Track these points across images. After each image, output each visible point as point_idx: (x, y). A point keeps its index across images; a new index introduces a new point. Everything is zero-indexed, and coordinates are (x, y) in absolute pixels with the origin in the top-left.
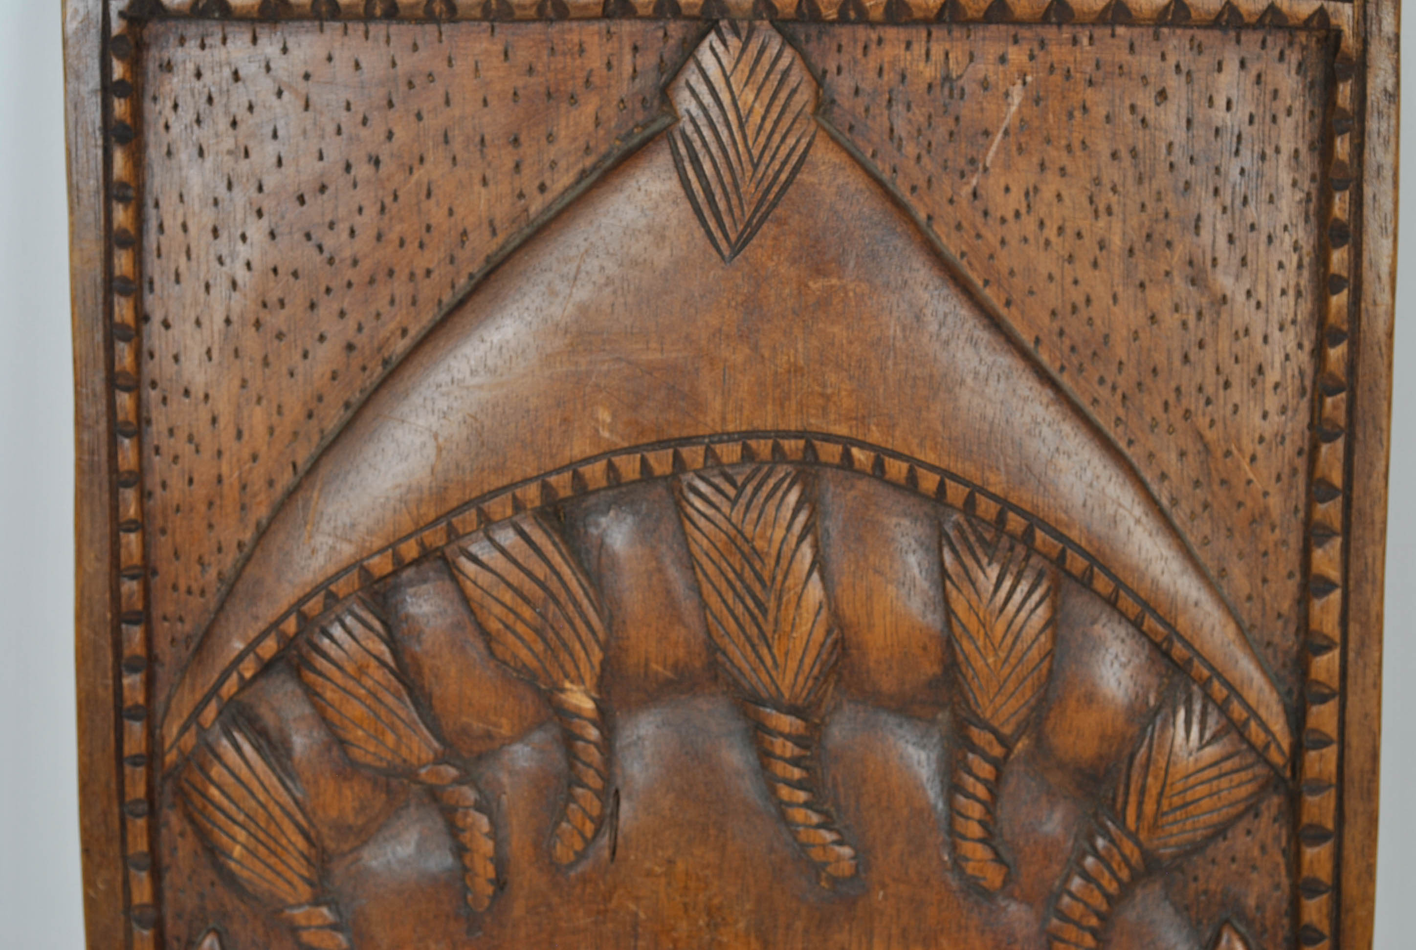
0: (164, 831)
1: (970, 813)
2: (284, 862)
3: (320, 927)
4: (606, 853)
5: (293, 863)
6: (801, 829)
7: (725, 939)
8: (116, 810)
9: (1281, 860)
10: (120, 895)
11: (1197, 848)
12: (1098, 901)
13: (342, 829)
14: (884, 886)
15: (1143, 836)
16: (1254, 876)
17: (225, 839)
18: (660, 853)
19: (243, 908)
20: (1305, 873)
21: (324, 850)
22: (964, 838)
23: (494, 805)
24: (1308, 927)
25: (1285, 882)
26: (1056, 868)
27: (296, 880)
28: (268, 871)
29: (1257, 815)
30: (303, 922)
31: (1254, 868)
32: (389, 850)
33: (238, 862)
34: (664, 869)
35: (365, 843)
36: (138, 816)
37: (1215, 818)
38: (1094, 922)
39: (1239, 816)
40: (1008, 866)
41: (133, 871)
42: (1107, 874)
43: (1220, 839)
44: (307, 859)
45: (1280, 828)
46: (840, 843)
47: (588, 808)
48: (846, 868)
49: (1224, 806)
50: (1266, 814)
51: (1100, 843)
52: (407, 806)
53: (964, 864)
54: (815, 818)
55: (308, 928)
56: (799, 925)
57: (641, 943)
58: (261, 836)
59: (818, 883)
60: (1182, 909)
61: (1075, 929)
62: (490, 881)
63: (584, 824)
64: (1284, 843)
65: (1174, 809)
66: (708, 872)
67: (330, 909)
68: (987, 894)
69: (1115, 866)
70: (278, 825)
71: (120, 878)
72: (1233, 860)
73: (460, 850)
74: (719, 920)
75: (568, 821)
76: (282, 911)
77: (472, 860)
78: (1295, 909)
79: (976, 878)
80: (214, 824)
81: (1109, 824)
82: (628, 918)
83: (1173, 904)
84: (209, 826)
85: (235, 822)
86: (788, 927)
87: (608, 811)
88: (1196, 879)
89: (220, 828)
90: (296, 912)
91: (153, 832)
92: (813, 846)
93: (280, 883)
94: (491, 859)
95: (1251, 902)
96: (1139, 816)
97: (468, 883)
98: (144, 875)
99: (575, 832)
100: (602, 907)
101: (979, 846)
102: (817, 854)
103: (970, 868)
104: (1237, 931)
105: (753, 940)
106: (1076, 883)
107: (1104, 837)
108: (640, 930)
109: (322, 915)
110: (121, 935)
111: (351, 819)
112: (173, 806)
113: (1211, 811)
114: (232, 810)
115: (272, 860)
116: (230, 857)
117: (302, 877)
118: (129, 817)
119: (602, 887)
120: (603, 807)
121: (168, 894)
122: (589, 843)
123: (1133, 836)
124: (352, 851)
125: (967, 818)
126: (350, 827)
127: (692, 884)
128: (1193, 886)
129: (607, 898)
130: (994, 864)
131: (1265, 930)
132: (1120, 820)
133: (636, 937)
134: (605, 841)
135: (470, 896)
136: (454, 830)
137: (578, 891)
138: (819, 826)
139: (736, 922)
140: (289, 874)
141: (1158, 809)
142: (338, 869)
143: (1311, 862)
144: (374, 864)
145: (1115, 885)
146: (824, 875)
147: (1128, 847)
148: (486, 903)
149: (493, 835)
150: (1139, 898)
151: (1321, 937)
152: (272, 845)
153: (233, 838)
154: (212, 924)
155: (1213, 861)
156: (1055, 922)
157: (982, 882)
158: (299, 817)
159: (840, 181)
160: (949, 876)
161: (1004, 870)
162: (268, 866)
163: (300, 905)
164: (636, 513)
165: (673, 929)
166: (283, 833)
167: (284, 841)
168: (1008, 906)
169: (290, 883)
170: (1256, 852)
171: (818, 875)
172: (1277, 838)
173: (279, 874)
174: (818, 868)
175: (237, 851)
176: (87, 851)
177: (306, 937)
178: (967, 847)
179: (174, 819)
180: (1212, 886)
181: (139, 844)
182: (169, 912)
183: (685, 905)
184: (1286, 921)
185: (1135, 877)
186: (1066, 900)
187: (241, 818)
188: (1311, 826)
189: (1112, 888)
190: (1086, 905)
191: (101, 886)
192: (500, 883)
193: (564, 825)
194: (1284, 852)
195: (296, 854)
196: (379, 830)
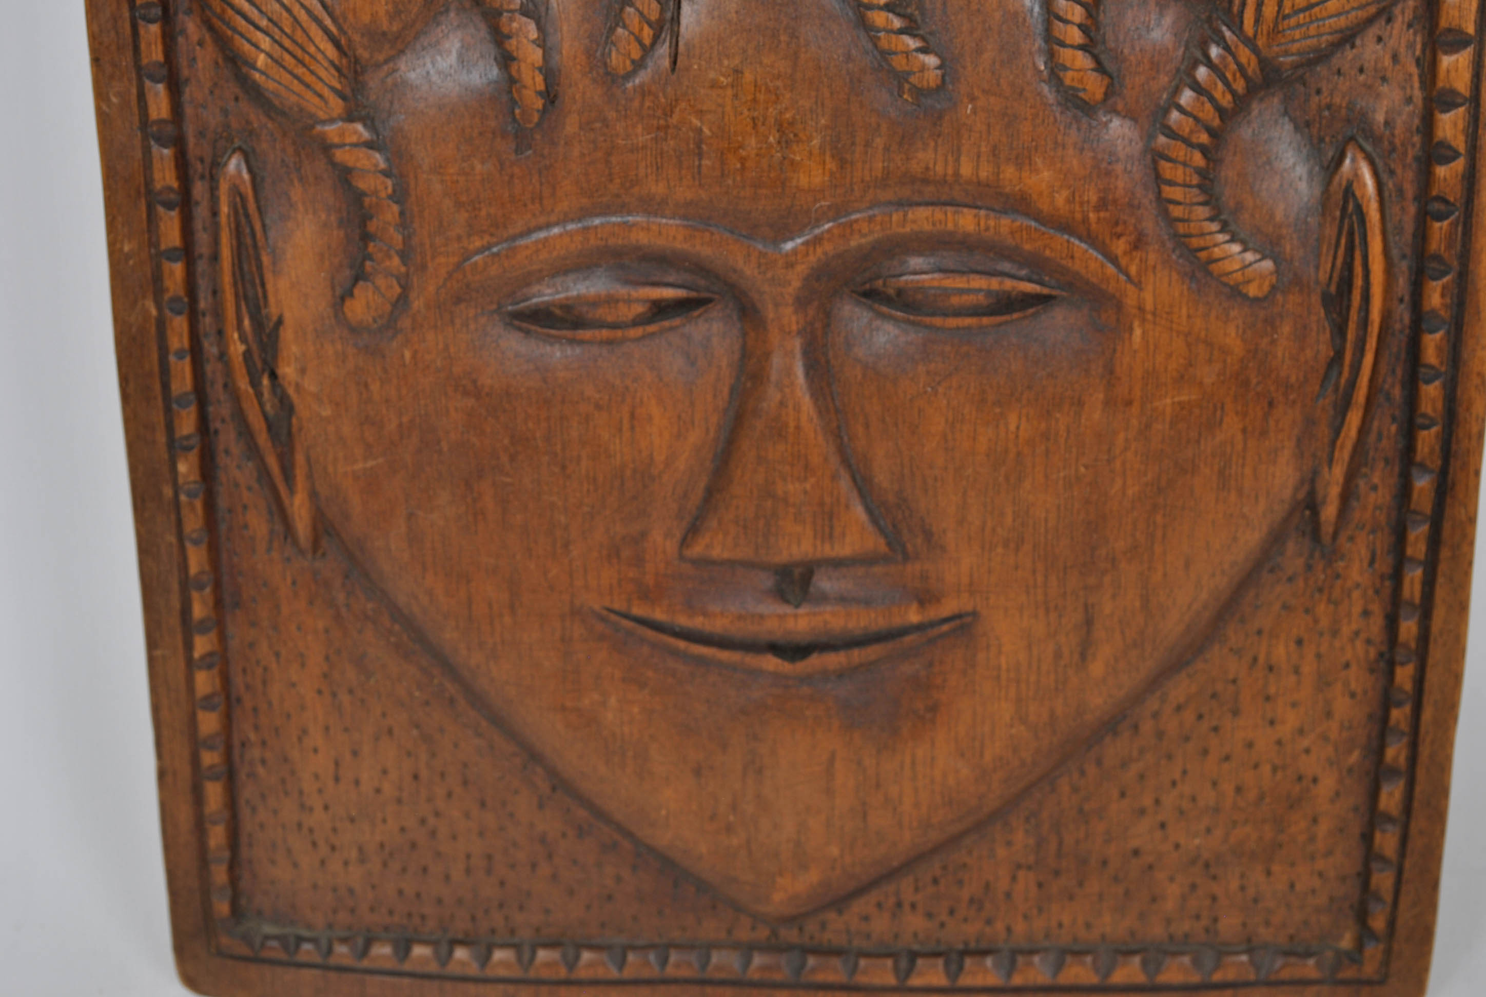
0: (181, 40)
1: (1069, 17)
2: (312, 72)
3: (355, 145)
4: (666, 63)
5: (323, 74)
6: (882, 34)
7: (798, 158)
8: (126, 14)
9: (1414, 70)
10: (135, 110)
11: (1321, 56)
12: (1208, 113)
13: (376, 36)
14: (973, 99)
15: (1260, 43)
16: (1384, 89)
17: (247, 47)
18: (726, 62)
19: (270, 125)
20: (1440, 84)
21: (357, 61)
22: (1062, 44)
23: (542, 9)
24: (1443, 144)
25: (1418, 94)
26: (1164, 79)
27: (326, 92)
28: (296, 82)
29: (1389, 20)
30: (336, 140)
31: (1384, 79)
32: (428, 60)
33: (262, 73)
34: (730, 79)
35: (402, 52)
36: (151, 21)
37: (1342, 22)
38: (1204, 138)
39: (1370, 21)
40: (1111, 77)
41: (148, 83)
42: (1220, 85)
43: (1348, 47)
44: (338, 69)
45: (1415, 34)
46: (924, 50)
47: (646, 12)
48: (932, 78)
49: (1353, 9)
50: (1400, 19)
51: (1214, 51)
52: (447, 11)
53: (1061, 74)
54: (897, 23)
55: (342, 146)
56: (879, 142)
57: (706, 162)
58: (287, 43)
59: (901, 96)
60: (1302, 126)
61: (1184, 146)
62: (540, 93)
63: (641, 29)
64: (1418, 53)
65: (1297, 12)
66: (779, 83)
67: (365, 125)
68: (1086, 108)
69: (1229, 76)
70: (304, 31)
71: (134, 91)
72: (1361, 70)
73: (506, 60)
74: (791, 136)
75: (625, 27)
76: (312, 127)
77: (519, 70)
78: (1428, 124)
79: (1077, 90)
80: (234, 30)
81: (1224, 28)
82: (691, 134)
83: (1292, 120)
84: (229, 33)
85: (258, 28)
86: (867, 144)
87: (668, 15)
88: (1319, 92)
89: (242, 35)
90: (329, 128)
91: (169, 39)
92: (895, 53)
93: (309, 95)
94: (540, 69)
95: (1380, 117)
96: (1257, 21)
97: (515, 95)
98: (161, 87)
99: (632, 37)
100: (662, 122)
101: (1080, 53)
102: (899, 63)
103: (1069, 78)
104: (1362, 149)
105: (828, 159)
106: (1187, 97)
107: (1218, 45)
108: (704, 147)
109: (356, 132)
110: (139, 154)
111: (385, 26)
112: (189, 11)
113: (1338, 14)
114: (253, 13)
115: (300, 71)
116: (254, 67)
117: (333, 89)
118: (141, 23)
119: (663, 100)
120: (662, 11)
121: (189, 111)
122: (648, 51)
123: (1250, 42)
124: (386, 62)
125: (1066, 22)
126: (384, 34)
127: (761, 97)
128: (1316, 99)
129: (669, 111)
130: (1095, 74)
131: (1394, 150)
132: (1237, 25)
133: (700, 155)
134: (664, 50)
135: (517, 111)
136: (499, 37)
137: (636, 104)
138: (901, 31)
139: (810, 139)
140: (319, 87)
141: (1278, 12)
142: (373, 81)
143: (1448, 71)
144: (412, 76)
145: (1229, 97)
146: (907, 86)
147: (1245, 54)
148: (536, 118)
149: (542, 42)
150: (1255, 113)
151: (1456, 155)
152: (299, 53)
153: (256, 46)
154: (237, 143)
155: (1339, 72)
156: (1162, 140)
157: (1081, 94)
158: (328, 22)
160: (1045, 89)
161: (1106, 81)
162: (296, 77)
163: (332, 121)
165: (741, 147)
166: (310, 39)
167: (312, 49)
168: (1111, 121)
169: (320, 96)
170: (1387, 62)
171: (900, 88)
172: (1411, 46)
173: (308, 86)
174: (901, 78)
175: (261, 60)
176: (96, 61)
177: (340, 155)
178: (1066, 55)
179: (191, 26)
180: (1337, 100)
181: (154, 53)
182: (190, 130)
183: (753, 119)
184: (1417, 139)
185: (1253, 90)
186: (1175, 115)
187: (264, 23)
188: (1449, 30)
189: (1226, 101)
190: (1196, 119)
191: (114, 100)
192: (551, 96)
193: (620, 31)
194: (1418, 61)
195: (326, 64)
196: (416, 37)
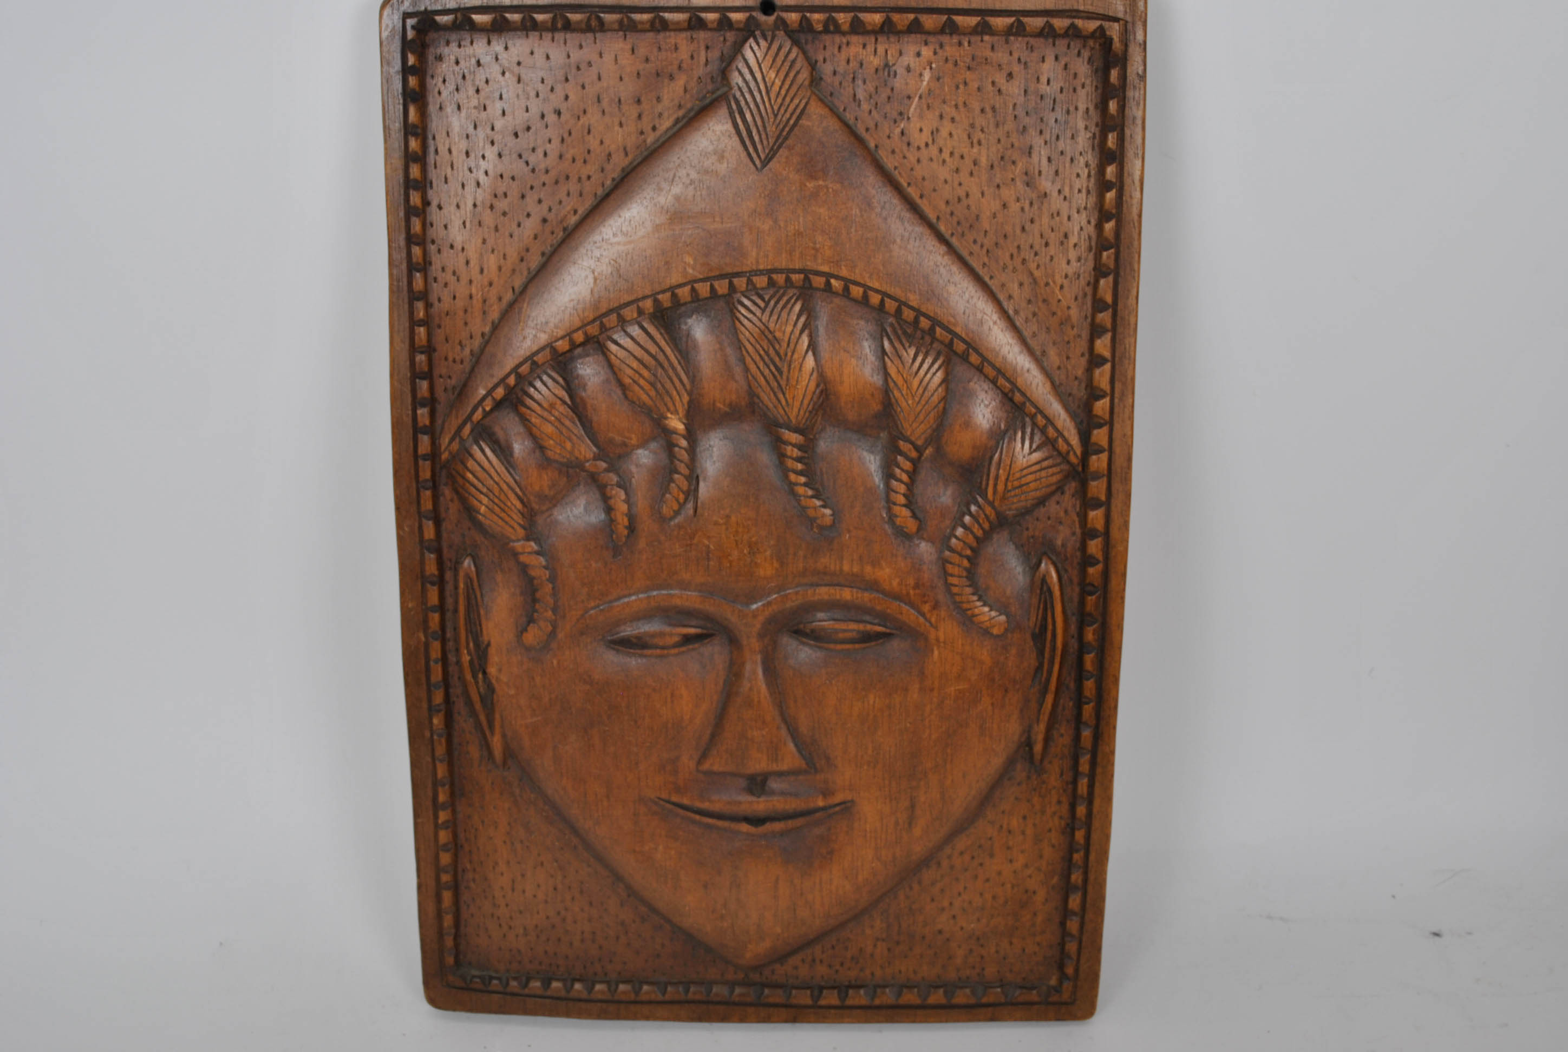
0: (442, 498)
1: (898, 490)
2: (509, 515)
3: (529, 553)
4: (691, 512)
5: (515, 516)
6: (802, 498)
7: (759, 561)
8: (414, 485)
9: (1076, 519)
10: (417, 535)
11: (1028, 511)
12: (970, 539)
13: (542, 497)
14: (849, 531)
15: (996, 504)
16: (1061, 528)
17: (475, 502)
18: (722, 512)
19: (486, 542)
20: (1089, 526)
21: (532, 509)
22: (895, 504)
23: (628, 484)
24: (1091, 557)
25: (1078, 531)
26: (947, 522)
27: (516, 526)
28: (500, 521)
29: (1062, 493)
30: (520, 550)
31: (1061, 523)
32: (569, 509)
33: (484, 516)
34: (724, 520)
35: (555, 506)
36: (427, 489)
37: (1038, 494)
38: (969, 552)
39: (1053, 493)
40: (920, 521)
41: (424, 521)
42: (976, 526)
43: (1042, 506)
44: (522, 514)
45: (1076, 500)
46: (824, 506)
47: (681, 486)
48: (828, 521)
49: (1043, 487)
50: (1068, 493)
51: (973, 508)
52: (579, 484)
53: (895, 519)
54: (810, 493)
55: (523, 553)
56: (801, 553)
57: (712, 563)
58: (496, 500)
59: (812, 529)
60: (1019, 547)
61: (958, 557)
62: (626, 527)
63: (679, 495)
64: (1078, 509)
65: (1015, 488)
66: (749, 522)
67: (535, 543)
68: (908, 536)
69: (981, 521)
70: (506, 495)
71: (417, 525)
72: (1049, 518)
73: (609, 510)
74: (755, 550)
75: (670, 493)
76: (508, 544)
77: (615, 515)
78: (1083, 547)
79: (902, 527)
80: (470, 494)
81: (978, 497)
82: (704, 548)
83: (1014, 543)
84: (467, 495)
85: (481, 493)
86: (795, 554)
87: (693, 488)
88: (1027, 529)
89: (473, 496)
90: (516, 544)
91: (435, 498)
92: (809, 508)
93: (507, 527)
94: (626, 515)
95: (1059, 542)
96: (995, 492)
97: (613, 527)
98: (430, 523)
99: (674, 500)
100: (689, 542)
101: (904, 509)
102: (811, 513)
103: (898, 521)
104: (1050, 558)
105: (775, 561)
106: (960, 531)
107: (975, 504)
108: (711, 555)
109: (531, 546)
110: (418, 557)
111: (547, 492)
112: (446, 484)
113: (1036, 490)
114: (480, 486)
115: (503, 515)
116: (478, 512)
117: (519, 524)
118: (422, 490)
119: (689, 531)
120: (690, 485)
121: (444, 535)
122: (682, 506)
123: (991, 504)
124: (547, 510)
125: (896, 492)
126: (546, 496)
127: (740, 530)
128: (1026, 533)
129: (692, 538)
130: (912, 519)
131: (1066, 559)
132: (984, 495)
133: (709, 559)
134: (690, 505)
135: (614, 536)
136: (605, 498)
137: (675, 533)
138: (812, 497)
139: (765, 551)
140: (512, 523)
141: (1005, 489)
142: (540, 520)
143: (1093, 519)
144: (560, 518)
145: (981, 532)
146: (815, 525)
147: (988, 510)
148: (624, 539)
149: (627, 501)
150: (995, 540)
151: (1098, 562)
152: (502, 506)
153: (480, 502)
154: (469, 551)
155: (1037, 519)
156: (947, 553)
157: (905, 530)
158: (518, 490)
159: (824, 124)
160: (887, 526)
161: (918, 522)
162: (501, 518)
163: (518, 540)
164: (708, 316)
165: (729, 555)
166: (508, 498)
167: (509, 504)
168: (920, 543)
169: (513, 528)
170: (1062, 514)
171: (812, 524)
172: (1074, 506)
173: (506, 523)
174: (812, 521)
175: (483, 509)
176: (398, 509)
177: (522, 558)
178: (897, 509)
179: (447, 492)
180: (1037, 533)
181: (428, 505)
182: (445, 545)
183: (736, 541)
184: (1078, 554)
185: (993, 529)
186: (954, 541)
187: (485, 490)
188: (1093, 498)
189: (980, 533)
190: (964, 542)
191: (406, 529)
192: (632, 528)
193: (668, 496)
194: (1078, 514)
195: (516, 511)
196: (562, 498)
